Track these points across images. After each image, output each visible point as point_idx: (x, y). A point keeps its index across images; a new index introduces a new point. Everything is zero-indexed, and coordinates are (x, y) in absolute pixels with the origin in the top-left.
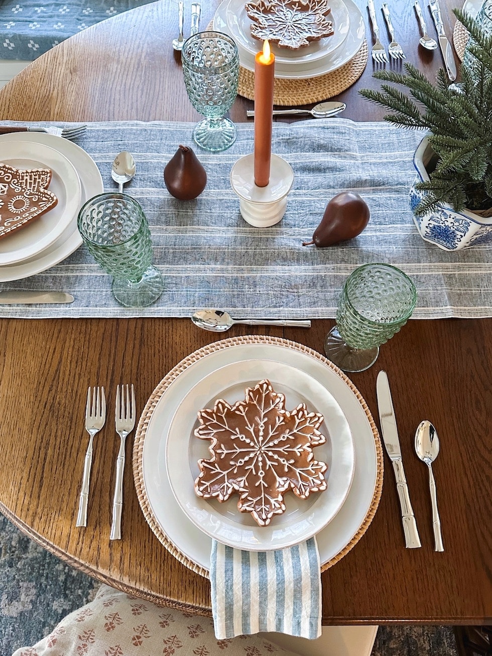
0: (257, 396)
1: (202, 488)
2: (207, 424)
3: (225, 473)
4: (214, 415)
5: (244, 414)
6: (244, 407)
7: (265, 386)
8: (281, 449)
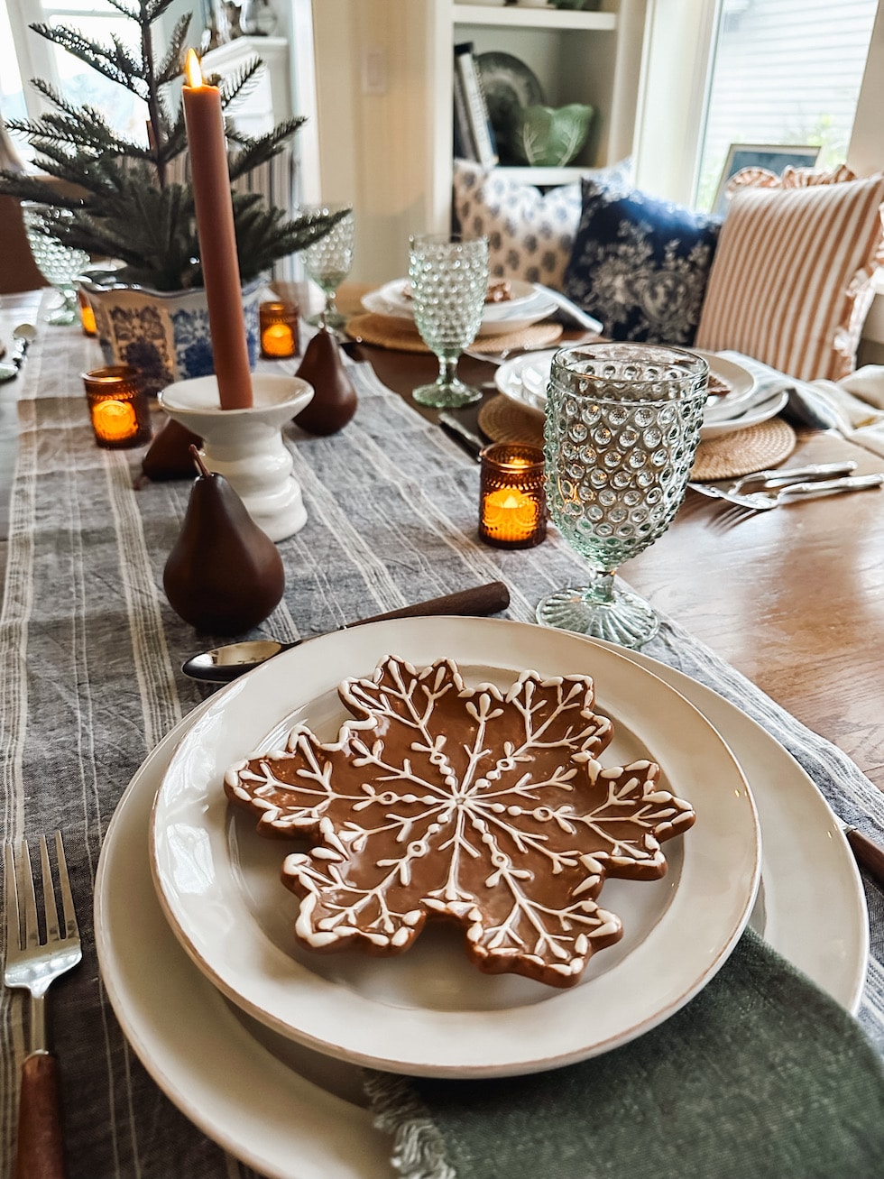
0: (544, 702)
1: (249, 775)
2: (384, 688)
3: (333, 796)
4: (414, 682)
5: (482, 720)
6: (495, 703)
7: (578, 687)
8: (516, 834)
